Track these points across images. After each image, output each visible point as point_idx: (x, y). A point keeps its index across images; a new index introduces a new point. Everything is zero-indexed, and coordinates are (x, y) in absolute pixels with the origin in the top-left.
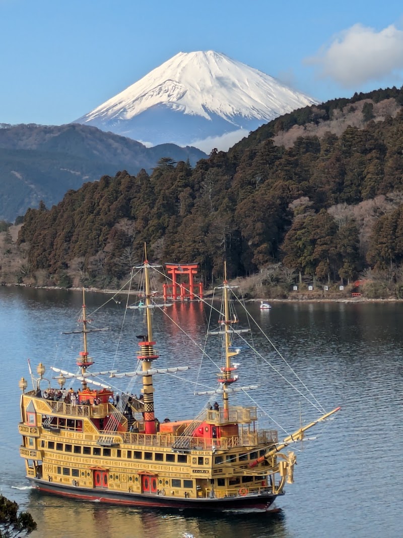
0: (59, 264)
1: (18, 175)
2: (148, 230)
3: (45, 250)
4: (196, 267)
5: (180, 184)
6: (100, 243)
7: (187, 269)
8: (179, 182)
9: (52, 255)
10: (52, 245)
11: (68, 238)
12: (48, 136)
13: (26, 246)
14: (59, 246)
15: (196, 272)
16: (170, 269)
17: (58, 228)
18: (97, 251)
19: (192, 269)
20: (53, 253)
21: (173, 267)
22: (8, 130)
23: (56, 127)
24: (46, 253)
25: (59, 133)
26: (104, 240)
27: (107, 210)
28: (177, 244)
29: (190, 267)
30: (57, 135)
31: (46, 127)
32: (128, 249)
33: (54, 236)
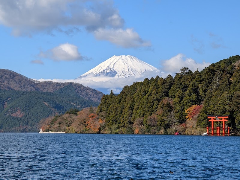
0: (126, 122)
1: (46, 104)
2: (183, 102)
3: (117, 115)
4: (227, 117)
5: (198, 80)
6: (153, 109)
7: (222, 119)
8: (197, 78)
9: (122, 117)
10: (121, 112)
11: (132, 108)
12: (58, 87)
13: (103, 113)
14: (126, 112)
15: (227, 120)
16: (211, 119)
17: (125, 103)
18: (151, 114)
19: (225, 119)
20: (122, 116)
21: (212, 118)
22: (39, 83)
23: (62, 83)
24: (118, 116)
25: (64, 86)
26: (156, 108)
27: (155, 93)
28: (212, 106)
29: (223, 118)
30: (63, 87)
31: (57, 83)
32: (172, 112)
33: (123, 107)
